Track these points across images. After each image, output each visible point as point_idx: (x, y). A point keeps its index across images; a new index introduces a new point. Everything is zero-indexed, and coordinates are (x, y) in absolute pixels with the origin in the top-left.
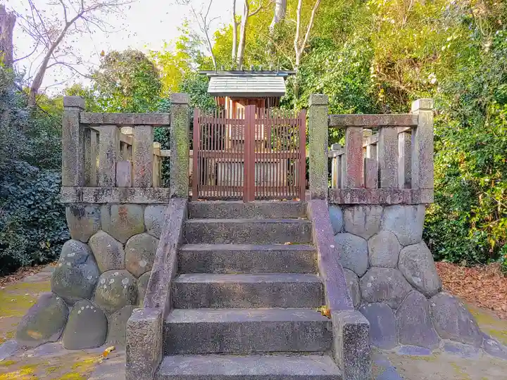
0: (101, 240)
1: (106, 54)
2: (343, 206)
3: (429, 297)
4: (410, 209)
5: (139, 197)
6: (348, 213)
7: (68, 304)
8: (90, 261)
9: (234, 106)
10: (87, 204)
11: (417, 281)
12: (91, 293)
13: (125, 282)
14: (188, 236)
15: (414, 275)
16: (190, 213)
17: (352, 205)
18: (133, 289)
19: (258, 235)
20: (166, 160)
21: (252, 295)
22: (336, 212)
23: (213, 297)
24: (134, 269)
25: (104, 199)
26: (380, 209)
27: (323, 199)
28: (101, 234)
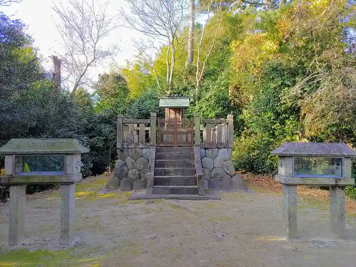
0: (129, 160)
1: (101, 75)
2: (206, 149)
3: (232, 177)
4: (226, 149)
5: (141, 146)
6: (207, 151)
7: (120, 179)
8: (125, 166)
9: (169, 110)
10: (125, 148)
11: (228, 172)
12: (126, 175)
13: (137, 172)
14: (157, 158)
15: (227, 170)
16: (157, 151)
17: (207, 148)
18: (140, 175)
19: (178, 157)
20: (147, 131)
21: (176, 172)
22: (203, 150)
23: (166, 173)
24: (139, 168)
25: (130, 146)
26: (217, 149)
27: (199, 146)
28: (128, 157)
